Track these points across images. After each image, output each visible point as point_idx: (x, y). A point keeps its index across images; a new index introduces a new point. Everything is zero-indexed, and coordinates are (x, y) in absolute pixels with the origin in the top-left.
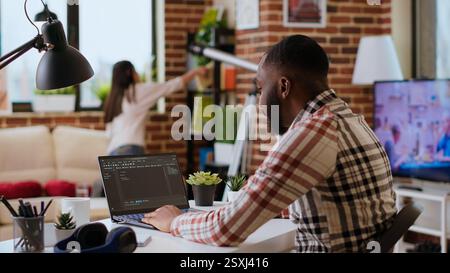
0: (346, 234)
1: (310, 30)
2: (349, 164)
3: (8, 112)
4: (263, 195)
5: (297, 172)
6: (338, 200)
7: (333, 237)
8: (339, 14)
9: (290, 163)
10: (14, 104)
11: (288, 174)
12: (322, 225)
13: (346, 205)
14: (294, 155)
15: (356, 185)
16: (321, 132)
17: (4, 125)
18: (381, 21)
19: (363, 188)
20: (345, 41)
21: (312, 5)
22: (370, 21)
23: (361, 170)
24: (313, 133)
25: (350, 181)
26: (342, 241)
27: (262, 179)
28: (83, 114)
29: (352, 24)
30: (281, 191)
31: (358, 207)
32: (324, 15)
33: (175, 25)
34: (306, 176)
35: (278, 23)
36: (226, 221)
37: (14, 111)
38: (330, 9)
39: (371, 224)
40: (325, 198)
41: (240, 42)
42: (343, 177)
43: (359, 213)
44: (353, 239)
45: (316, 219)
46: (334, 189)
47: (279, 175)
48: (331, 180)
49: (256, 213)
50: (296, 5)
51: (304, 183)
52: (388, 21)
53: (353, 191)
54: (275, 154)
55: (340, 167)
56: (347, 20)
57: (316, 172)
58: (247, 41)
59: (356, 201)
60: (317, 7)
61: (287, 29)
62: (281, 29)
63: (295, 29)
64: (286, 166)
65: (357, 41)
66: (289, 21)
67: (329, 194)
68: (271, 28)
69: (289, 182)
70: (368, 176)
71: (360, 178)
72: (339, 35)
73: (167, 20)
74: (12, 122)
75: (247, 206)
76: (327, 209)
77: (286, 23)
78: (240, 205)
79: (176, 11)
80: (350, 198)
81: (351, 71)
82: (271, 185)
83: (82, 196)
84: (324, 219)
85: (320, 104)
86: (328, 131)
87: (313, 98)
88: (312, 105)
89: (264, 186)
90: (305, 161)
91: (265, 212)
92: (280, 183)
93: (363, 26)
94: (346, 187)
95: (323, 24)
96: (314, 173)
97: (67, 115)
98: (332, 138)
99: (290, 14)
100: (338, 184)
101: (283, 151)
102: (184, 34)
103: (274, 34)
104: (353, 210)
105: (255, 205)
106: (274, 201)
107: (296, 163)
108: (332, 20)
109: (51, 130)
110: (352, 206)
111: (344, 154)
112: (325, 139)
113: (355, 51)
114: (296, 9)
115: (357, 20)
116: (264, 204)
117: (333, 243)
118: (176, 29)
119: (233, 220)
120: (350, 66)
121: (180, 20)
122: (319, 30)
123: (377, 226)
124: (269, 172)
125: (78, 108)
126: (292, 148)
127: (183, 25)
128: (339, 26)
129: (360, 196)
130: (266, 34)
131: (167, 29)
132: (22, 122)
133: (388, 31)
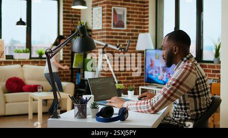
0: (196, 110)
1: (120, 30)
2: (200, 84)
3: (4, 59)
4: (169, 95)
5: (181, 87)
6: (194, 97)
7: (192, 111)
8: (130, 25)
9: (179, 83)
10: (6, 56)
11: (178, 87)
12: (187, 106)
13: (197, 99)
14: (181, 80)
15: (202, 91)
16: (190, 71)
17: (3, 64)
18: (144, 28)
19: (204, 93)
20: (132, 34)
21: (121, 21)
22: (141, 27)
23: (203, 85)
24: (187, 71)
25: (200, 90)
26: (195, 113)
27: (168, 89)
28: (33, 60)
29: (135, 29)
30: (175, 94)
31: (202, 100)
32: (125, 25)
33: (67, 27)
34: (184, 88)
35: (110, 28)
36: (154, 105)
37: (6, 59)
38: (128, 23)
39: (206, 107)
40: (189, 96)
41: (93, 34)
42: (197, 89)
43: (202, 102)
44: (199, 112)
45: (185, 104)
46: (193, 93)
47: (175, 88)
48: (193, 90)
49: (165, 102)
50: (116, 21)
51: (183, 91)
52: (148, 28)
53: (201, 94)
54: (173, 79)
55: (196, 85)
56: (133, 27)
57: (188, 87)
58: (97, 34)
59: (202, 98)
60: (123, 22)
61: (112, 30)
62: (111, 30)
63: (115, 30)
64: (178, 84)
65: (138, 35)
66: (114, 27)
67: (192, 95)
68: (107, 30)
69: (178, 90)
70: (205, 88)
71: (203, 89)
72: (130, 32)
73: (64, 26)
74: (6, 63)
75: (162, 100)
76: (190, 101)
77: (112, 28)
78: (160, 99)
79: (67, 22)
80: (199, 96)
81: (135, 45)
82: (172, 92)
83: (40, 92)
84: (188, 104)
85: (188, 59)
86: (193, 70)
87: (185, 57)
88: (185, 59)
89: (169, 92)
90: (185, 83)
91: (169, 101)
92: (175, 91)
93: (138, 29)
94: (198, 92)
95: (125, 28)
96: (187, 87)
97: (27, 60)
98: (194, 73)
99: (114, 25)
100: (195, 91)
101: (176, 78)
102: (70, 31)
103: (108, 32)
104: (200, 101)
105: (165, 99)
106: (172, 98)
107: (181, 83)
108: (128, 27)
109: (22, 66)
110: (200, 99)
111: (198, 79)
112: (191, 74)
113: (137, 38)
114: (116, 23)
115: (137, 27)
116: (169, 99)
117: (192, 113)
118: (67, 29)
119: (157, 105)
120: (134, 43)
121: (69, 26)
122: (124, 31)
123: (208, 107)
124: (171, 86)
125: (31, 58)
126: (180, 77)
127: (70, 27)
128: (130, 29)
129: (203, 96)
130: (105, 31)
131: (64, 29)
132: (10, 63)
133: (148, 31)
